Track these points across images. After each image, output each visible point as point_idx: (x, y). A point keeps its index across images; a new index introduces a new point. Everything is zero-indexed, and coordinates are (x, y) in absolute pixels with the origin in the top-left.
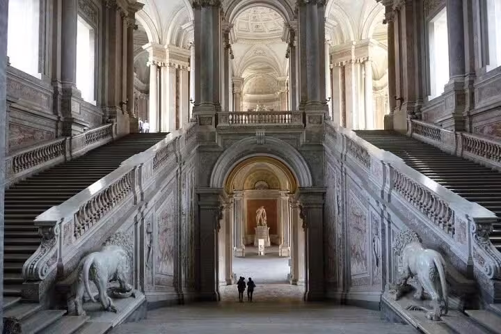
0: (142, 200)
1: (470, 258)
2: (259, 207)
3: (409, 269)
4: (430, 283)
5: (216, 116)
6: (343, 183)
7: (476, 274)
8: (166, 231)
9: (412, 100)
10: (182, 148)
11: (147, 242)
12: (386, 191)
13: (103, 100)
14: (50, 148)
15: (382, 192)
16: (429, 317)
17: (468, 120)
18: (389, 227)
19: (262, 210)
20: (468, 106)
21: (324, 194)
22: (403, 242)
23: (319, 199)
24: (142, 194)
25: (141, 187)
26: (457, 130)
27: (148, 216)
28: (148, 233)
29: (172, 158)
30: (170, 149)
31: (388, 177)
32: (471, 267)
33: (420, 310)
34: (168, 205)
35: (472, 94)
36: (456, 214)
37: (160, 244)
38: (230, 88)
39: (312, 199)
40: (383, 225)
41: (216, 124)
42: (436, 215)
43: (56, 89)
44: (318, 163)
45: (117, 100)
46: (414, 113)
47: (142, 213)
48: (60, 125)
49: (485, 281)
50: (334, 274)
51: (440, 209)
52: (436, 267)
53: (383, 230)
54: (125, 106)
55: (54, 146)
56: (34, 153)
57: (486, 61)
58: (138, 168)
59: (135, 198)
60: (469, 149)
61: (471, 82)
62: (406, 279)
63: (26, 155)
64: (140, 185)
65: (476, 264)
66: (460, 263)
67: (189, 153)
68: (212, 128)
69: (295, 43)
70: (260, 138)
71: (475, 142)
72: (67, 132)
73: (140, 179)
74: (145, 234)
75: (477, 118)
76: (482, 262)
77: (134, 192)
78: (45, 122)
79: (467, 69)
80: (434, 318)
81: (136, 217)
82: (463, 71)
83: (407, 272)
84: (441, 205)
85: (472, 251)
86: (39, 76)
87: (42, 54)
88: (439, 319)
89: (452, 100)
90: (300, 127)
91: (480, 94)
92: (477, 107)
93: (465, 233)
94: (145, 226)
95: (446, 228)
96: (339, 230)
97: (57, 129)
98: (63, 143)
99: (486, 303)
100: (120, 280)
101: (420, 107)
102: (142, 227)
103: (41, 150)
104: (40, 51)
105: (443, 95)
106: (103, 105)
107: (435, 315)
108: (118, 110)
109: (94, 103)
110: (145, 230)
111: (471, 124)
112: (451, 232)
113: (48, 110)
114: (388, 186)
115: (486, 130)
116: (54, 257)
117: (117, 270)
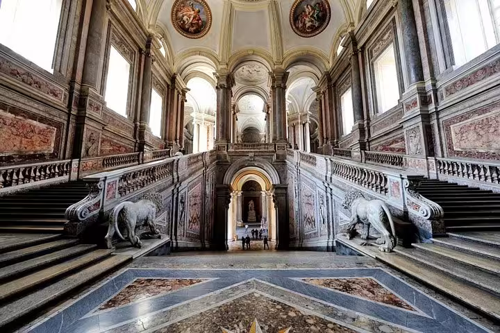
0: (178, 181)
1: (405, 206)
2: (250, 200)
3: (358, 216)
4: (381, 223)
5: (227, 146)
6: (298, 179)
7: (412, 218)
8: (195, 204)
9: (333, 138)
10: (207, 159)
11: (180, 208)
12: (329, 176)
13: (165, 136)
14: (130, 156)
15: (326, 177)
16: (382, 250)
17: (367, 144)
18: (332, 198)
19: (252, 202)
20: (367, 137)
21: (286, 188)
22: (350, 199)
23: (284, 191)
24: (178, 178)
25: (177, 174)
26: (361, 150)
27: (182, 192)
28: (181, 202)
29: (200, 163)
30: (200, 158)
31: (329, 167)
32: (406, 213)
33: (371, 245)
34: (197, 189)
35: (369, 130)
36: (388, 178)
37: (191, 212)
38: (236, 139)
39: (279, 191)
40: (327, 197)
41: (227, 149)
42: (369, 183)
43: (136, 125)
44: (283, 172)
45: (173, 137)
46: (334, 145)
47: (178, 188)
48: (137, 144)
49: (421, 222)
50: (293, 233)
51: (372, 179)
52: (384, 211)
53: (327, 201)
54: (178, 141)
55: (133, 156)
56: (118, 158)
57: (376, 111)
58: (175, 162)
59: (173, 179)
60: (369, 160)
61: (368, 124)
62: (355, 225)
63: (113, 158)
64: (177, 172)
65: (411, 210)
66: (396, 211)
67: (211, 163)
68: (225, 152)
69: (269, 112)
70: (251, 157)
71: (373, 155)
72: (141, 149)
73: (177, 169)
74: (179, 203)
75: (373, 143)
76: (417, 207)
77: (173, 176)
78: (128, 142)
79: (365, 117)
80: (386, 250)
81: (173, 190)
82: (363, 118)
83: (356, 219)
84: (372, 176)
85: (406, 201)
86: (126, 117)
87: (129, 105)
88: (391, 251)
89: (357, 133)
90: (273, 152)
91: (374, 129)
92: (372, 136)
93: (399, 190)
94: (180, 198)
95: (379, 190)
96: (296, 207)
97: (135, 146)
98: (139, 154)
99: (424, 239)
100: (150, 225)
101: (337, 142)
102: (177, 198)
103: (123, 157)
104: (128, 103)
105: (352, 132)
106: (165, 139)
107: (388, 248)
108: (174, 142)
109: (160, 137)
110: (179, 201)
111: (369, 146)
112: (383, 192)
113: (130, 136)
114: (330, 173)
115: (379, 148)
116: (97, 205)
117: (147, 217)
